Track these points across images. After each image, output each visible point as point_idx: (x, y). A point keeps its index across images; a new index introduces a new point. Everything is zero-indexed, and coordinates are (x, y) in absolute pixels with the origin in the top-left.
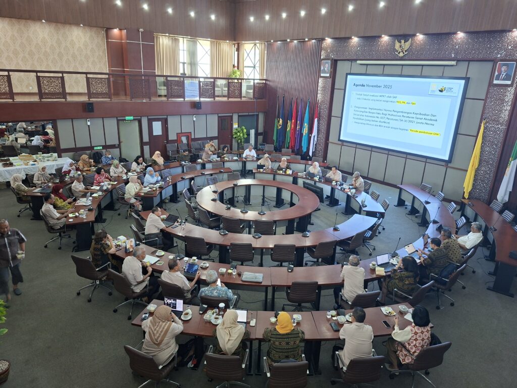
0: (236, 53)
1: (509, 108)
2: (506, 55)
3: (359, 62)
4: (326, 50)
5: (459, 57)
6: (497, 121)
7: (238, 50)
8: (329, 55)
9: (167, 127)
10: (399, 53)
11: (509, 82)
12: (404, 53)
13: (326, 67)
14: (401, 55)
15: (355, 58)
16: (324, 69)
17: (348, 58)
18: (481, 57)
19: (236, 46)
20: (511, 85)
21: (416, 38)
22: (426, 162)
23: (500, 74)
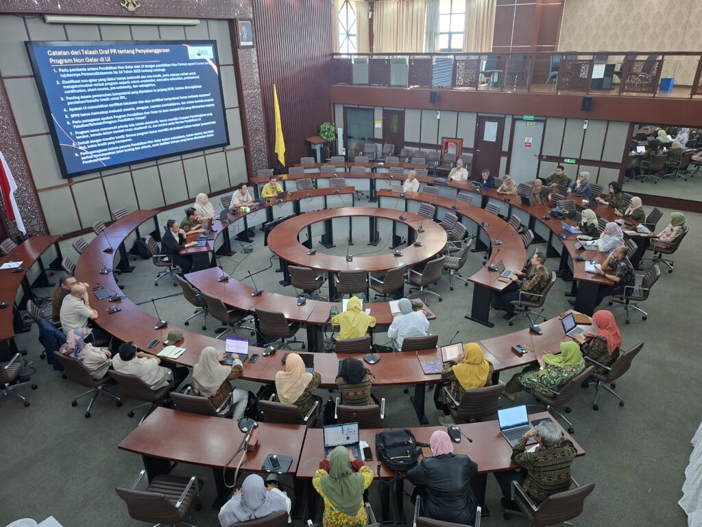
3: (50, 19)
5: (203, 15)
10: (127, 5)
11: (251, 43)
12: (135, 6)
14: (131, 8)
20: (253, 46)
22: (204, 155)
23: (242, 35)
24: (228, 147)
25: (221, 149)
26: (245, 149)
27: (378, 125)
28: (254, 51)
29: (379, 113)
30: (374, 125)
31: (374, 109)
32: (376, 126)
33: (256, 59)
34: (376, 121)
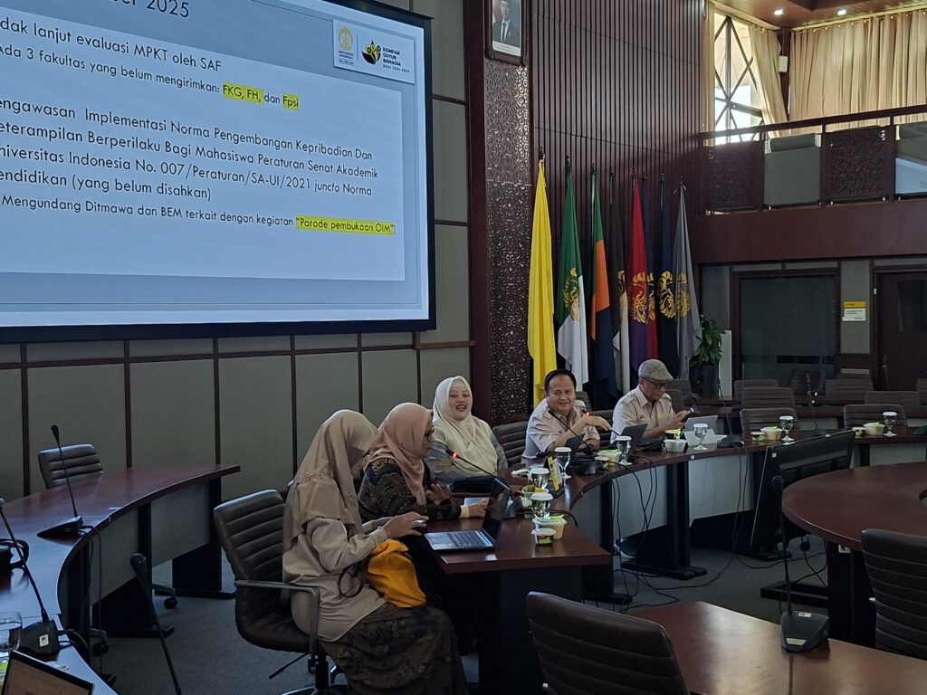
1: (527, 128)
11: (516, 51)
23: (499, 22)
24: (427, 337)
25: (406, 338)
26: (472, 349)
27: (856, 314)
28: (522, 72)
29: (857, 278)
30: (839, 314)
31: (838, 270)
32: (848, 317)
33: (526, 96)
34: (846, 304)
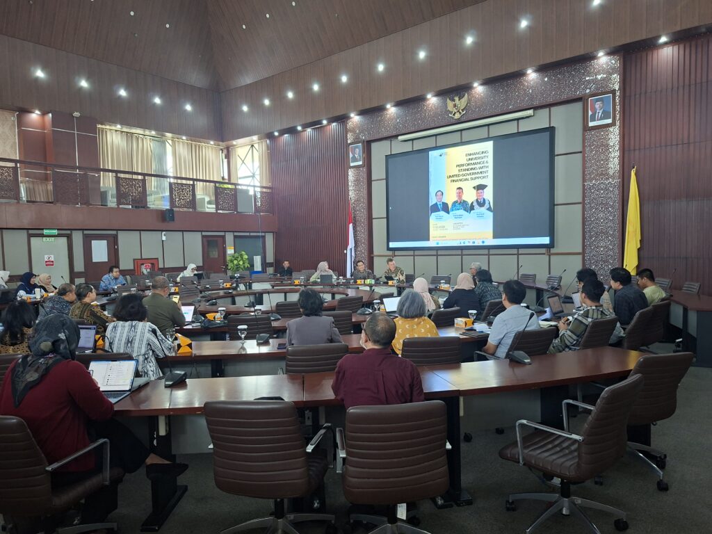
0: (225, 161)
1: (617, 154)
2: (597, 88)
3: (400, 138)
4: (353, 131)
5: (536, 103)
6: (605, 174)
7: (228, 157)
8: (359, 138)
9: (118, 249)
10: (454, 115)
12: (460, 113)
13: (356, 153)
14: (457, 116)
15: (394, 133)
16: (354, 156)
17: (385, 135)
18: (564, 97)
19: (225, 151)
20: (613, 124)
21: (473, 92)
22: (518, 254)
23: (594, 113)
24: (553, 251)
26: (583, 256)
28: (614, 129)
